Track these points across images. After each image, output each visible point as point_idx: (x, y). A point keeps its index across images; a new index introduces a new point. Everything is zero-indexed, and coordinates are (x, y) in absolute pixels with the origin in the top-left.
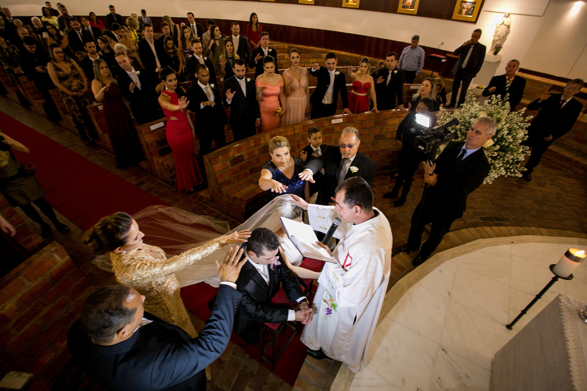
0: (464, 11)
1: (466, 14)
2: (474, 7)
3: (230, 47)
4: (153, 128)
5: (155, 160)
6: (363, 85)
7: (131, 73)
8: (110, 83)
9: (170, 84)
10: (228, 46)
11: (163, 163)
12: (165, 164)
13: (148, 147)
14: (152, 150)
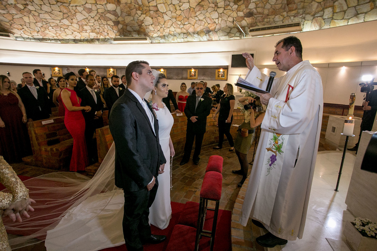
0: (220, 76)
1: (221, 77)
2: (224, 74)
3: (106, 81)
4: (44, 123)
5: (43, 149)
6: (184, 97)
7: (32, 87)
8: (8, 93)
9: (72, 82)
10: (105, 81)
11: (52, 150)
12: (54, 149)
13: (37, 139)
14: (41, 141)
